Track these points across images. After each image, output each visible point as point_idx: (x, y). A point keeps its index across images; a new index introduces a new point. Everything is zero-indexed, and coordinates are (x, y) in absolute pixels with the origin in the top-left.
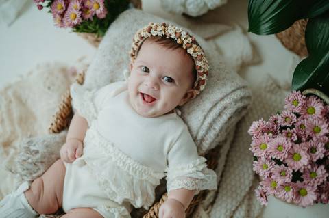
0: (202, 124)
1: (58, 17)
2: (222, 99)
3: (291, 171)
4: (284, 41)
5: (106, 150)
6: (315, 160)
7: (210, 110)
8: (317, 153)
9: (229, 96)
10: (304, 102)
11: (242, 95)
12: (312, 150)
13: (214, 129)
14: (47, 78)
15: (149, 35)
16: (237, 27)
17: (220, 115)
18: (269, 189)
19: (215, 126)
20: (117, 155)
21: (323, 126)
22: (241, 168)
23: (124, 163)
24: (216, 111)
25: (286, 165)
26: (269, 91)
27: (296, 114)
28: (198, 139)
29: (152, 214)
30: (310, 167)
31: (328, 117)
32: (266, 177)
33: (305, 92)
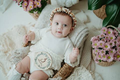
0: (75, 40)
1: (25, 7)
2: (81, 32)
3: (105, 51)
5: (46, 50)
6: (112, 47)
7: (78, 36)
8: (112, 45)
9: (83, 31)
10: (107, 30)
11: (87, 30)
12: (111, 44)
13: (79, 42)
14: (19, 30)
15: (56, 12)
17: (81, 37)
19: (79, 41)
20: (50, 51)
21: (114, 37)
23: (52, 54)
25: (103, 49)
26: (94, 31)
27: (105, 34)
29: (61, 71)
30: (111, 49)
31: (115, 34)
32: (97, 54)
33: (107, 27)
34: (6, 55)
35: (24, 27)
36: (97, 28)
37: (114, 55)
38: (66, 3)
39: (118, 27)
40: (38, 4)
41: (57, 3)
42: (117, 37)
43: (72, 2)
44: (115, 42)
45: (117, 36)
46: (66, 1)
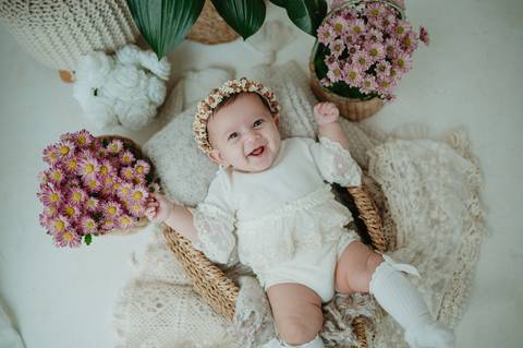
15: (211, 111)
18: (387, 89)
21: (357, 24)
27: (337, 38)
31: (349, 17)
35: (139, 284)
37: (401, 48)
38: (151, 95)
44: (373, 26)
45: (358, 15)
46: (147, 95)
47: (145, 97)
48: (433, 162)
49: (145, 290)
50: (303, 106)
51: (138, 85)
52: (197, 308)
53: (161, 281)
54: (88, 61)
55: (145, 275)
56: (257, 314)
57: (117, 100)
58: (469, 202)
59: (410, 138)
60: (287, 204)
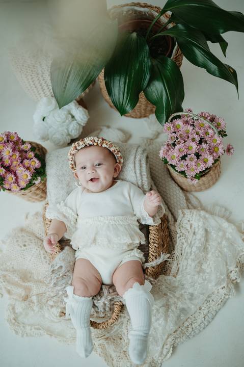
0: (137, 177)
1: (14, 185)
2: (135, 158)
3: (194, 155)
4: (132, 115)
6: (198, 142)
7: (135, 167)
8: (196, 139)
9: (137, 154)
10: (172, 125)
11: (142, 149)
12: (193, 140)
14: (17, 241)
16: (102, 127)
17: (141, 166)
18: (192, 173)
19: (143, 174)
21: (189, 128)
22: (171, 190)
24: (137, 165)
25: (189, 154)
26: (149, 145)
27: (174, 132)
28: (140, 187)
30: (199, 147)
31: (187, 122)
32: (186, 169)
33: (169, 121)
34: (32, 302)
35: (22, 230)
36: (151, 137)
37: (209, 151)
38: (70, 130)
39: (184, 110)
40: (33, 163)
41: (54, 142)
42: (193, 125)
43: (80, 123)
44: (197, 132)
45: (192, 123)
47: (66, 130)
48: (221, 234)
49: (23, 234)
50: (140, 164)
51: (64, 122)
52: (42, 256)
53: (34, 234)
54: (45, 99)
55: (28, 227)
56: (64, 268)
57: (50, 127)
58: (231, 268)
59: (212, 213)
60: (101, 216)
